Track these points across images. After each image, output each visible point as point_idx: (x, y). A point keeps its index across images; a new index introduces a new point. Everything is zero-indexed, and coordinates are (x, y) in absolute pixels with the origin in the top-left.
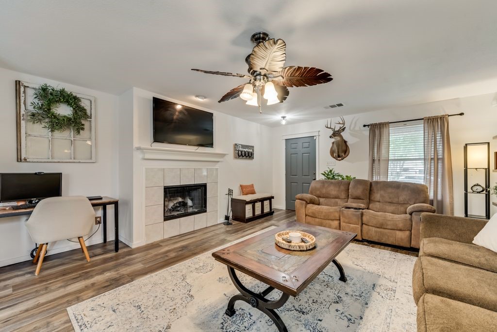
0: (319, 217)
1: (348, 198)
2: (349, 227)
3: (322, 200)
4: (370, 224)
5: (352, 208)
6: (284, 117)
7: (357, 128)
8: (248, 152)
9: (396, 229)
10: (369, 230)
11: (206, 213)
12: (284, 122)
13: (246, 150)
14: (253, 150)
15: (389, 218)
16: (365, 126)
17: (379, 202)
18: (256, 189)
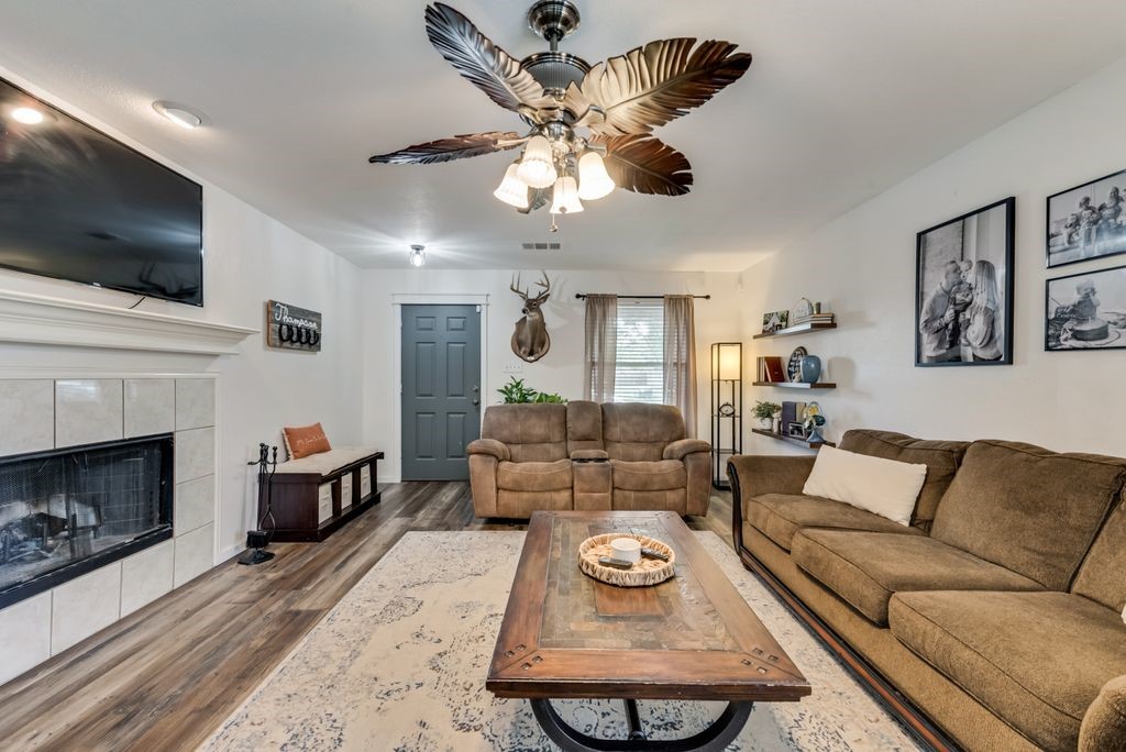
0: (530, 489)
1: (566, 440)
2: (591, 498)
3: (516, 449)
4: (627, 487)
5: (590, 460)
6: (418, 249)
7: (563, 299)
8: (308, 331)
9: (665, 487)
10: (625, 498)
11: (169, 542)
12: (418, 261)
13: (300, 323)
14: (319, 325)
15: (655, 471)
16: (578, 296)
17: (619, 442)
18: (330, 435)
